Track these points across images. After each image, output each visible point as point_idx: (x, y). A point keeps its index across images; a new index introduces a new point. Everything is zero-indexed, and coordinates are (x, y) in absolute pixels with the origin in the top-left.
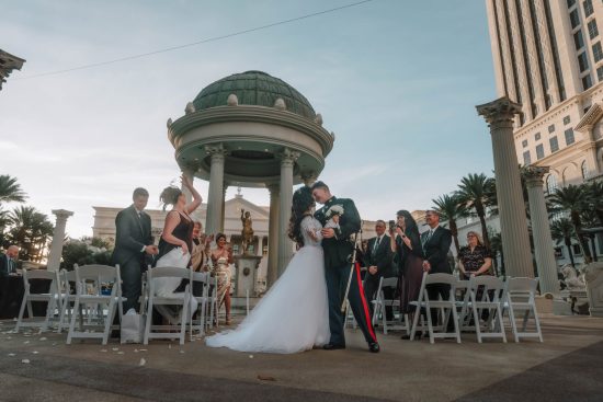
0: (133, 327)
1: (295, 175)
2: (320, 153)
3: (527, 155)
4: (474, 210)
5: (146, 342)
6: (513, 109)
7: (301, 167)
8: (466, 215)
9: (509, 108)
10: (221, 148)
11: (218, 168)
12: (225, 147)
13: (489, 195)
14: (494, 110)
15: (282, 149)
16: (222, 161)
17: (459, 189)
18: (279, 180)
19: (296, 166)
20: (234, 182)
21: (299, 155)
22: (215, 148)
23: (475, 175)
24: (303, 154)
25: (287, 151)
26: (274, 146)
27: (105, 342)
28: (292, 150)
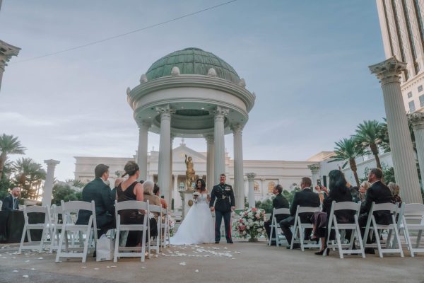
0: (105, 248)
1: (225, 127)
2: (244, 107)
3: (412, 104)
4: (369, 149)
5: (115, 260)
6: (399, 67)
7: (230, 121)
8: (361, 153)
9: (396, 67)
10: (168, 108)
11: (166, 122)
12: (171, 108)
13: (382, 137)
14: (384, 69)
15: (215, 108)
16: (169, 118)
17: (356, 133)
18: (213, 131)
19: (226, 120)
20: (178, 134)
21: (228, 111)
22: (163, 109)
23: (369, 121)
24: (232, 111)
25: (219, 109)
26: (209, 105)
27: (84, 261)
28: (222, 107)
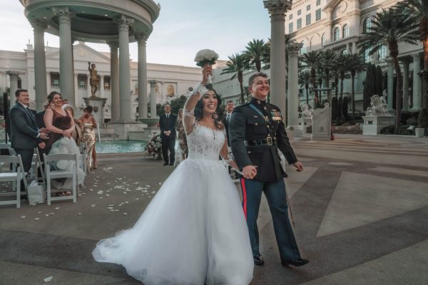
0: (37, 194)
1: (130, 35)
2: (150, 20)
3: (291, 25)
4: (255, 65)
5: (49, 203)
6: (287, 6)
7: (135, 31)
8: (248, 67)
9: (284, 6)
10: (67, 10)
11: (66, 26)
12: (70, 10)
13: (265, 55)
14: (274, 6)
15: (119, 16)
16: (69, 23)
17: (246, 50)
18: (118, 38)
19: (130, 28)
20: (79, 38)
21: (133, 21)
22: (61, 11)
23: (258, 41)
24: (136, 21)
25: (123, 18)
26: (113, 12)
28: (127, 17)
